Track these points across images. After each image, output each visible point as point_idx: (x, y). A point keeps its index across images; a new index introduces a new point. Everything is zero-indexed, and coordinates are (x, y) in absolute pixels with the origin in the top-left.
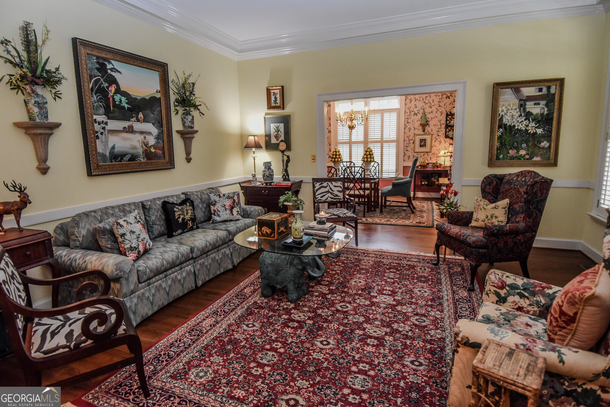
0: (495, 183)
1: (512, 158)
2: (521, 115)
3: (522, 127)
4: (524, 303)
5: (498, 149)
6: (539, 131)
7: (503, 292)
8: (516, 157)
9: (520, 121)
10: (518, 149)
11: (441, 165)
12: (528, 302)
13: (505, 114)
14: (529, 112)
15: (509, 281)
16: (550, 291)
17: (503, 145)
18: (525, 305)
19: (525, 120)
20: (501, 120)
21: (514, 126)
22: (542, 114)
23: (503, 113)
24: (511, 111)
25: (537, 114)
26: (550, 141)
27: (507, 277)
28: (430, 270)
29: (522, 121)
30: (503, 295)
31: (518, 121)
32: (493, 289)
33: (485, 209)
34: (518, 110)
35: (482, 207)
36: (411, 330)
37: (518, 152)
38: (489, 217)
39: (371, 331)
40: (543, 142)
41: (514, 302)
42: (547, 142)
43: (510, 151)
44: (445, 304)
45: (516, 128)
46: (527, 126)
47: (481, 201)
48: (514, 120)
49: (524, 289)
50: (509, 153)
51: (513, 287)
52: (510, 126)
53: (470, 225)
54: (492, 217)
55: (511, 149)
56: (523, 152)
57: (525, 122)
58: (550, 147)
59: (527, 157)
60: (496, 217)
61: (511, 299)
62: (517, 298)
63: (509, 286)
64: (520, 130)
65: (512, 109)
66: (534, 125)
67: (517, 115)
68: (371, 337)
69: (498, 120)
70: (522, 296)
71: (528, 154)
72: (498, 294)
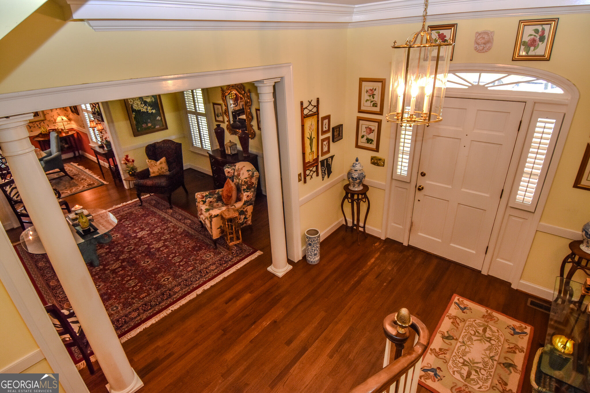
0: (152, 149)
1: (145, 129)
2: (141, 103)
3: (144, 110)
4: (211, 199)
5: (136, 125)
6: (154, 111)
7: (204, 199)
8: (147, 128)
9: (142, 106)
10: (146, 123)
11: (62, 129)
12: (212, 198)
13: (133, 103)
14: (145, 101)
15: (204, 195)
16: (217, 192)
17: (138, 122)
18: (212, 200)
19: (145, 105)
20: (132, 107)
21: (140, 110)
22: (152, 101)
23: (132, 103)
24: (135, 101)
25: (150, 102)
26: (160, 116)
27: (203, 193)
28: (142, 210)
29: (144, 107)
30: (204, 200)
31: (141, 107)
32: (200, 200)
33: (156, 165)
34: (139, 100)
35: (154, 165)
36: (170, 235)
37: (147, 125)
38: (160, 169)
39: (157, 246)
40: (157, 117)
41: (208, 201)
42: (159, 116)
43: (143, 125)
44: (169, 219)
45: (142, 111)
46: (147, 109)
47: (151, 162)
48: (139, 106)
49: (210, 195)
50: (143, 126)
51: (206, 196)
52: (138, 110)
53: (150, 176)
54: (161, 169)
55: (143, 124)
56: (149, 125)
57: (145, 107)
58: (161, 119)
59: (153, 127)
60: (163, 168)
61: (207, 200)
62: (209, 199)
63: (205, 196)
64: (144, 112)
65: (136, 100)
66: (150, 108)
67: (140, 103)
68: (160, 248)
69: (130, 108)
70: (210, 198)
71: (152, 125)
72: (203, 201)
